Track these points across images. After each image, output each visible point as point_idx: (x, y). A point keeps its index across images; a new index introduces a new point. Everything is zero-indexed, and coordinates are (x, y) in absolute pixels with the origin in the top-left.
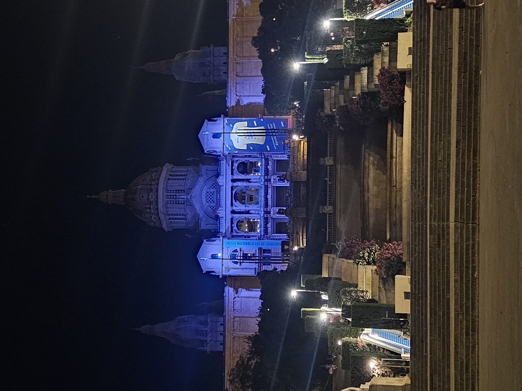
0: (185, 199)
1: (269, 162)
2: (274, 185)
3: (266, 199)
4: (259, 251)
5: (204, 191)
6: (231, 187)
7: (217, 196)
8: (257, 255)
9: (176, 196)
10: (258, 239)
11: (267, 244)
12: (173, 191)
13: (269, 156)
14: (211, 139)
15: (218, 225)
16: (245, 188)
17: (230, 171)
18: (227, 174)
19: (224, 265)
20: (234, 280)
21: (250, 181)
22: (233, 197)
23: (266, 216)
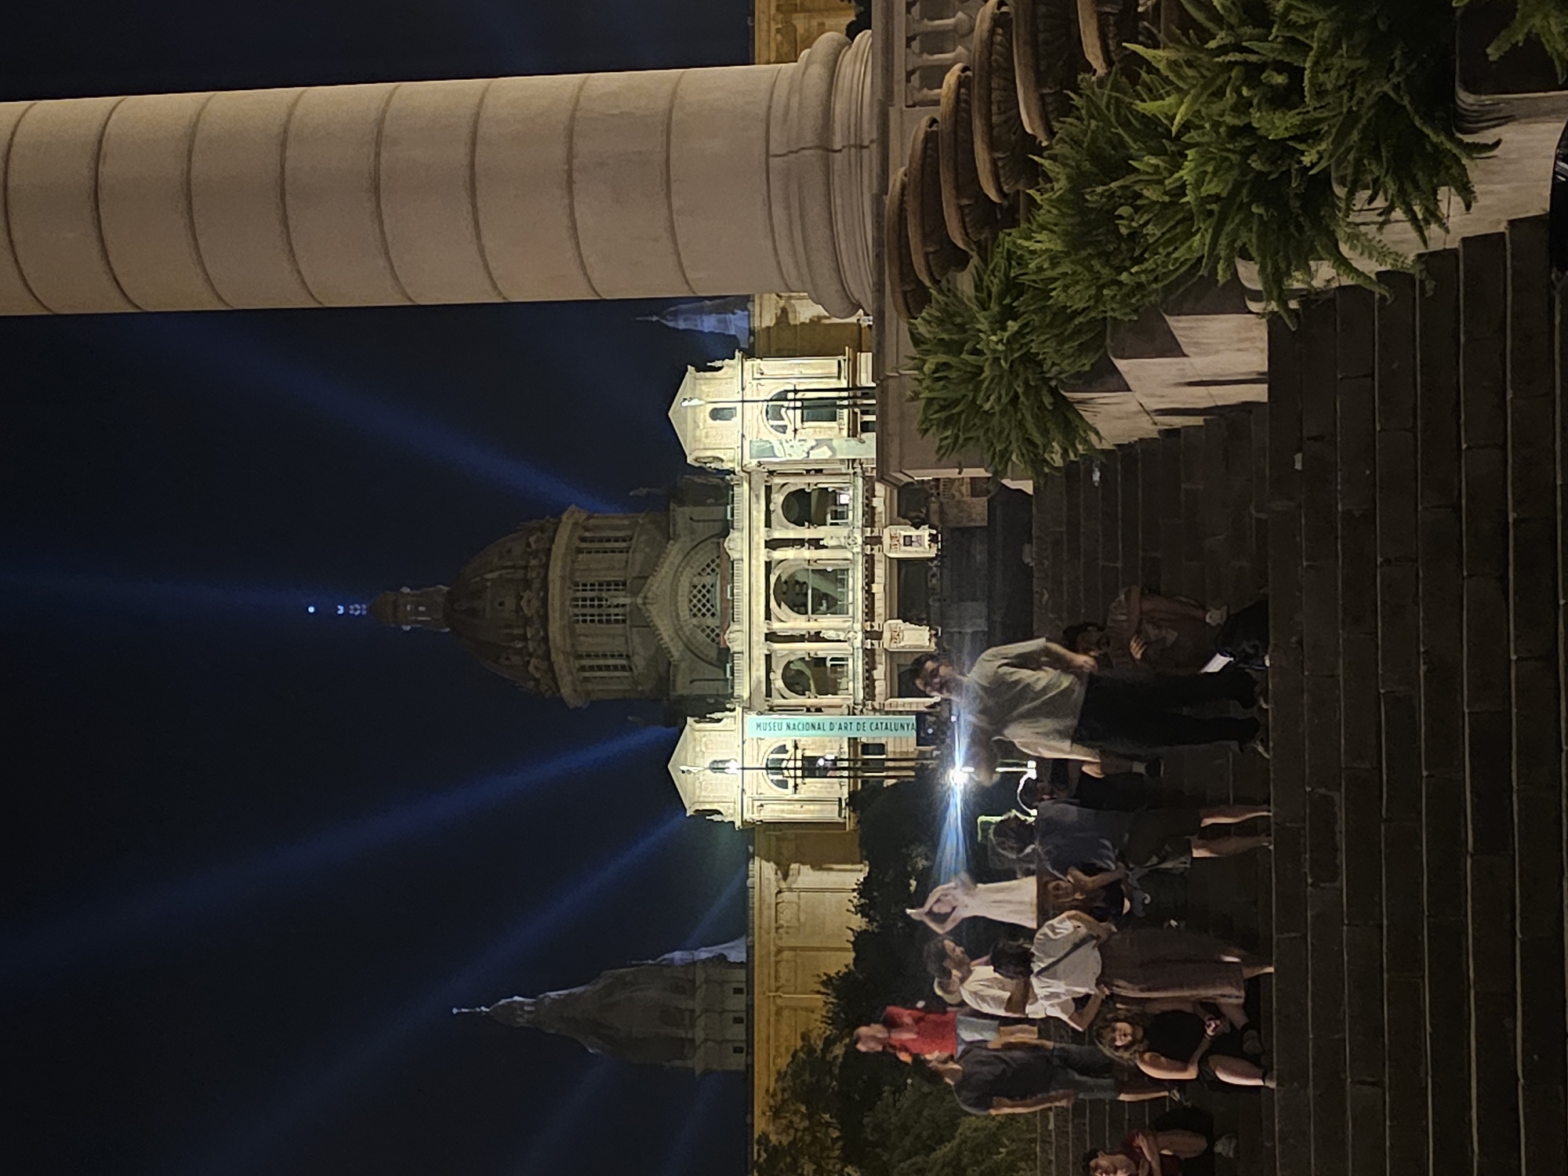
0: (628, 608)
1: (877, 487)
2: (891, 556)
3: (870, 597)
4: (849, 748)
5: (682, 582)
6: (766, 563)
7: (723, 591)
9: (600, 599)
10: (846, 713)
11: (874, 727)
12: (592, 585)
14: (705, 421)
15: (728, 675)
16: (807, 567)
17: (763, 517)
18: (754, 524)
19: (748, 793)
20: (778, 838)
21: (821, 543)
22: (772, 592)
23: (869, 647)
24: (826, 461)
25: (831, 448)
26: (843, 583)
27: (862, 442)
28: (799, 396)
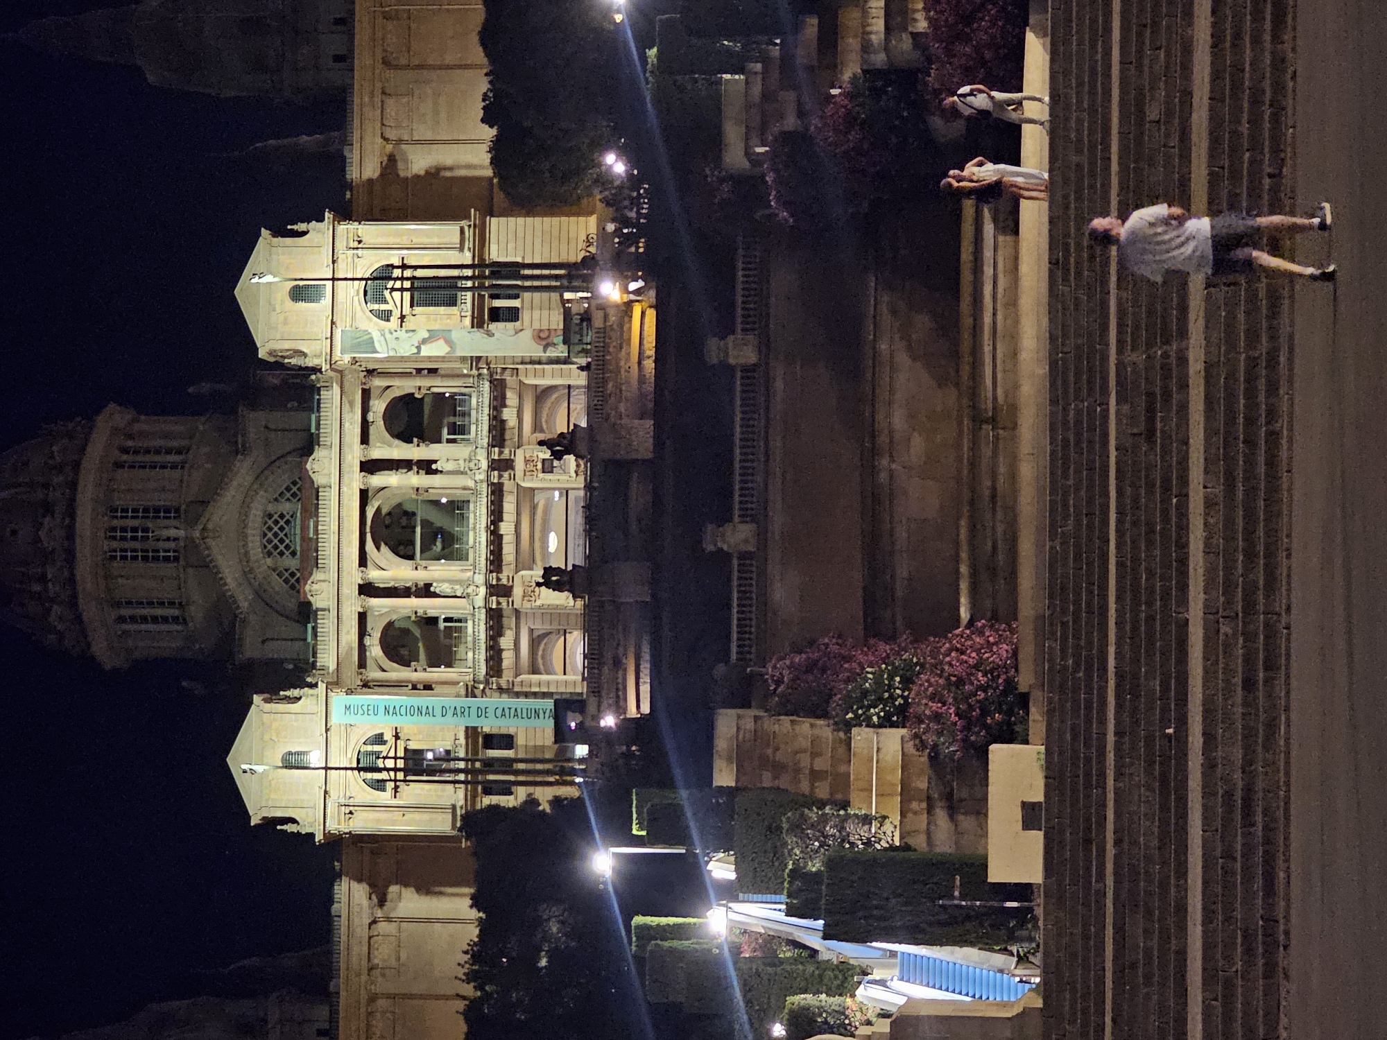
0: (181, 543)
1: (509, 394)
2: (524, 484)
3: (496, 540)
4: (467, 738)
5: (253, 511)
6: (361, 490)
7: (304, 528)
8: (462, 754)
9: (145, 530)
10: (463, 692)
11: (499, 713)
12: (135, 510)
13: (508, 372)
14: (283, 302)
15: (309, 639)
16: (414, 496)
17: (358, 430)
18: (346, 439)
19: (333, 794)
20: (372, 852)
21: (434, 467)
22: (368, 529)
23: (494, 606)
24: (442, 359)
25: (449, 342)
26: (463, 518)
27: (490, 334)
28: (408, 273)
